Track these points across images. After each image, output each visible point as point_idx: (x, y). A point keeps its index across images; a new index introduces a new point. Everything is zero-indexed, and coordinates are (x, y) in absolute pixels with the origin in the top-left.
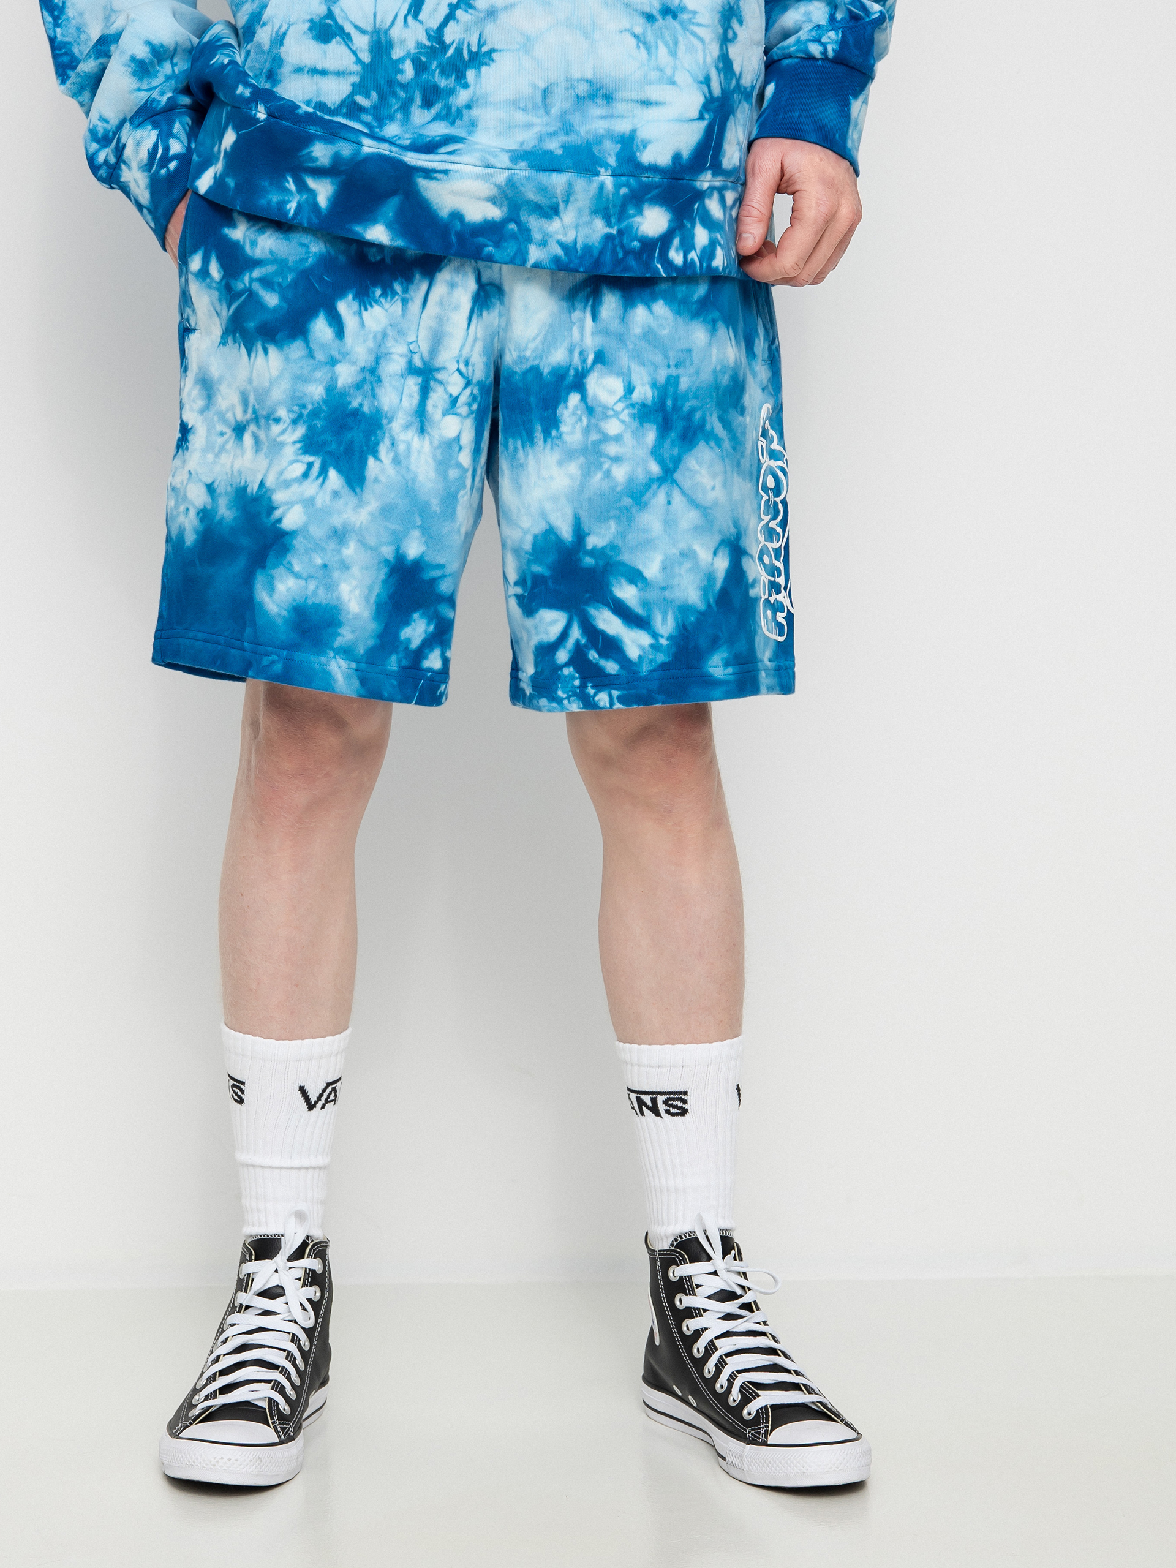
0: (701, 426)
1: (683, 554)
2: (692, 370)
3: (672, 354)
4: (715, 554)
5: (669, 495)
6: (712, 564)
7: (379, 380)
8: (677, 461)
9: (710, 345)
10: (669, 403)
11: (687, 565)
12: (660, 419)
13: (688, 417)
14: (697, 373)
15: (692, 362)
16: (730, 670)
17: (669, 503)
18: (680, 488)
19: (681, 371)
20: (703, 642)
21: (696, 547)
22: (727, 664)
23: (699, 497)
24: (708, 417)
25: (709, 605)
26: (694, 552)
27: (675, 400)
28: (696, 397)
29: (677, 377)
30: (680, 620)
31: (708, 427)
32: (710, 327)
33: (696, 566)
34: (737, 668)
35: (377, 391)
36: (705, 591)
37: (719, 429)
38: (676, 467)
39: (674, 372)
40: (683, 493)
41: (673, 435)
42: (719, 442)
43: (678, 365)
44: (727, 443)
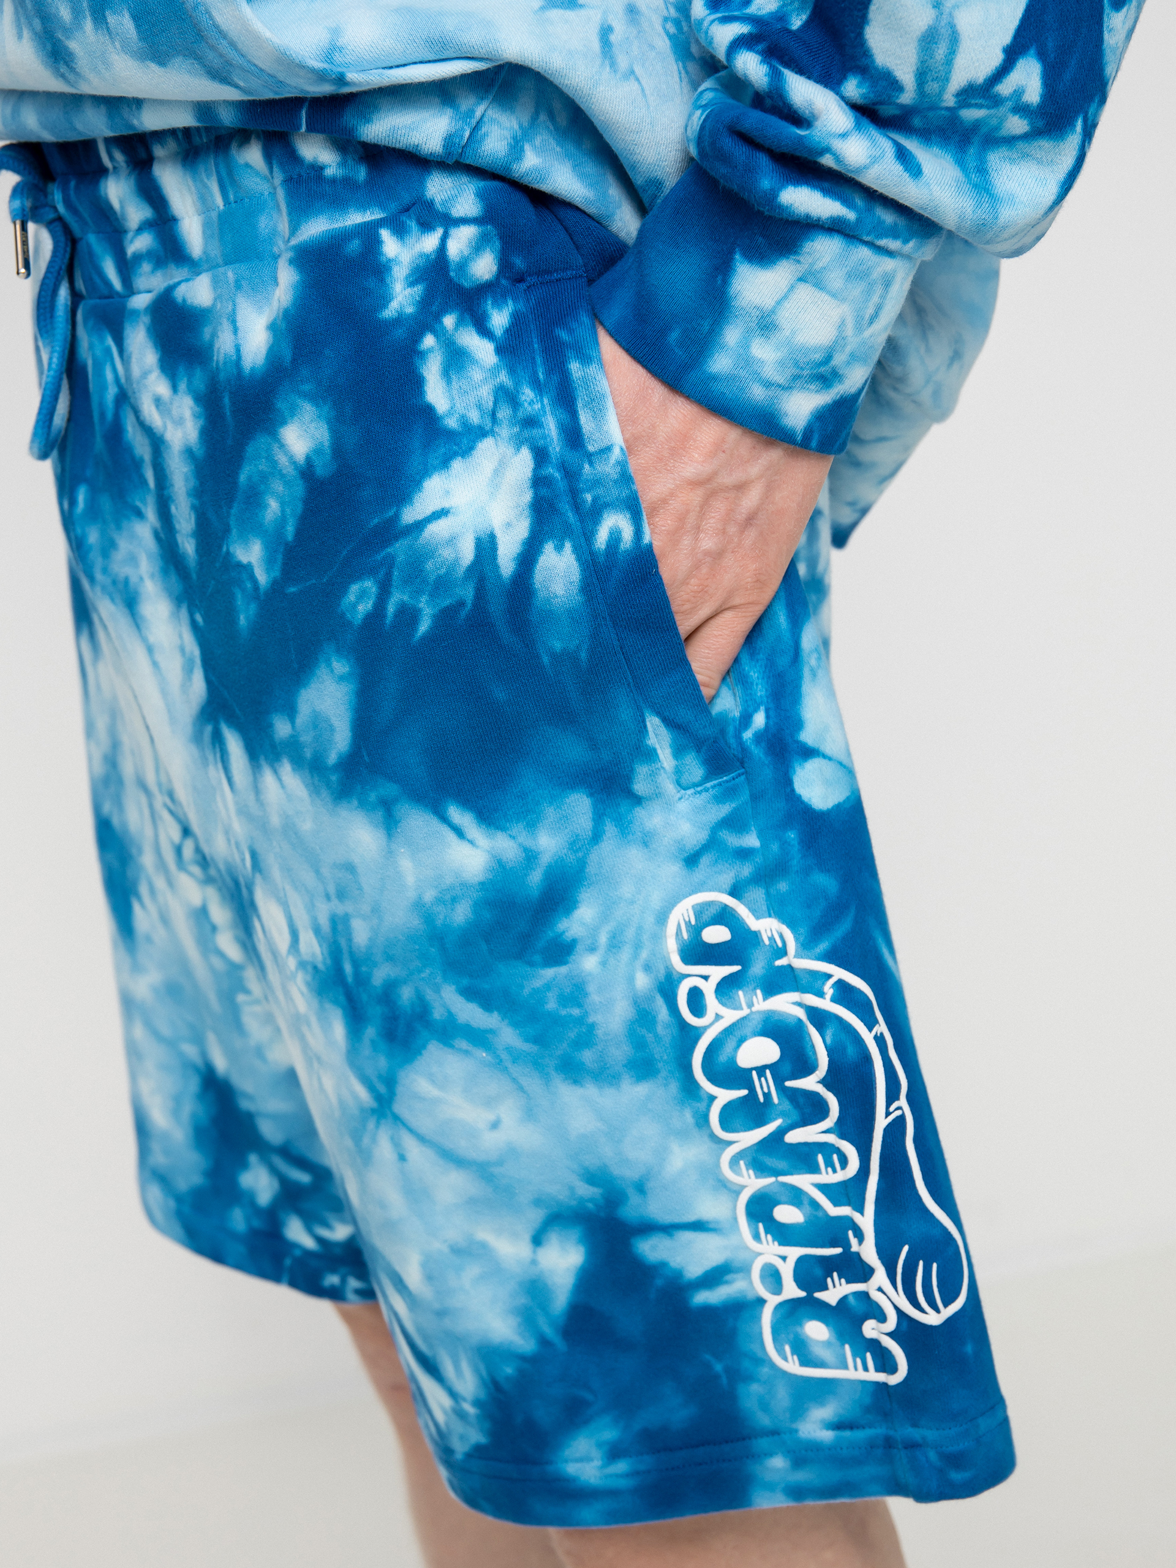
0: (422, 1013)
1: (457, 1251)
4: (537, 1240)
5: (396, 1144)
6: (534, 1262)
8: (390, 1082)
9: (390, 854)
10: (348, 968)
11: (473, 1270)
12: (342, 998)
13: (388, 995)
16: (622, 1466)
17: (402, 1158)
18: (411, 1130)
20: (543, 1414)
21: (484, 1234)
22: (614, 1453)
23: (462, 1146)
24: (430, 995)
25: (544, 1342)
26: (484, 1245)
27: (356, 964)
28: (390, 958)
29: (346, 919)
30: (484, 1373)
31: (437, 1014)
32: (380, 814)
33: (494, 1269)
34: (647, 1462)
36: (527, 1317)
37: (469, 1013)
38: (392, 1094)
40: (421, 1139)
41: (370, 1032)
42: (480, 1038)
43: (341, 895)
44: (508, 1036)
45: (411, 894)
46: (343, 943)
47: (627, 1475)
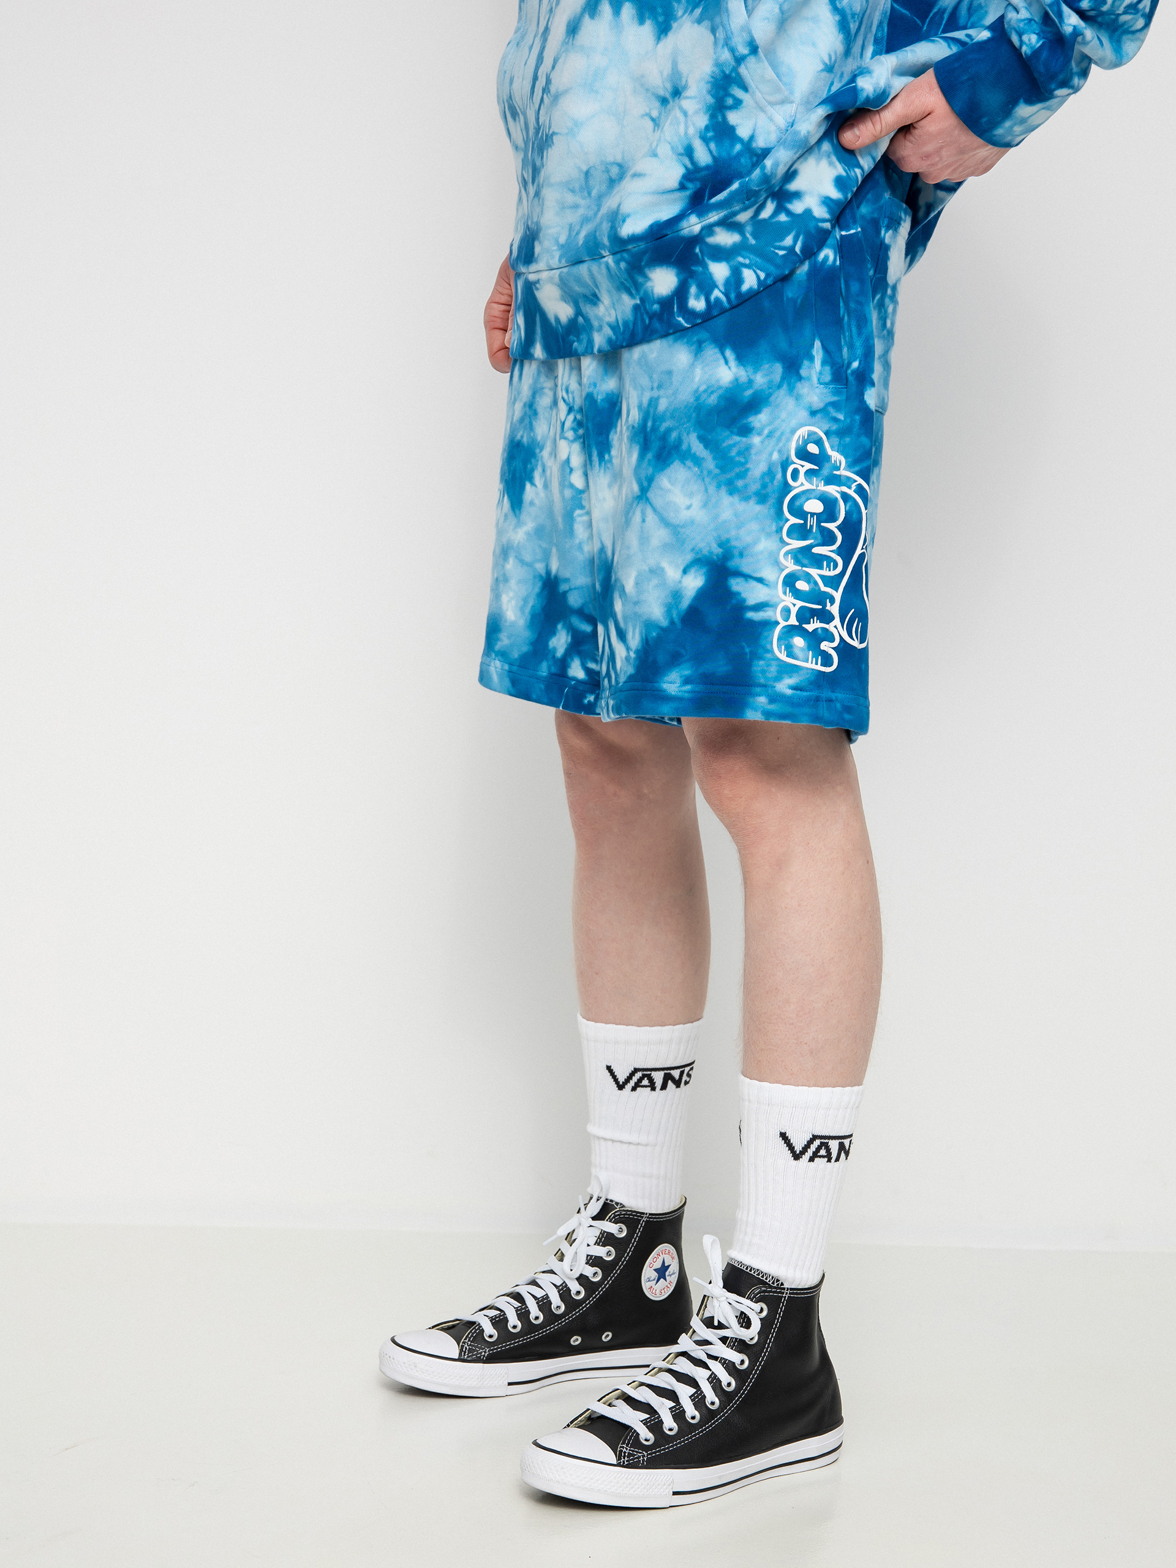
0: (677, 446)
1: (652, 571)
2: (670, 392)
3: (655, 376)
4: (685, 571)
5: (644, 515)
6: (680, 582)
7: (536, 413)
8: (650, 480)
9: (692, 366)
10: (650, 424)
11: (655, 581)
12: (642, 440)
13: (664, 437)
14: (675, 394)
15: (671, 383)
16: (688, 687)
17: (644, 520)
18: (652, 506)
19: (662, 392)
20: (661, 658)
21: (665, 564)
22: (687, 681)
23: (671, 516)
24: (684, 436)
25: (672, 622)
26: (663, 570)
27: (654, 421)
28: (672, 417)
29: (658, 398)
30: (644, 636)
31: (684, 447)
32: (694, 347)
33: (663, 583)
34: (699, 688)
35: (534, 423)
36: (669, 609)
37: (698, 448)
38: (649, 486)
39: (655, 393)
40: (655, 510)
41: (650, 455)
42: (698, 461)
43: (660, 387)
44: (710, 463)
45: (695, 386)
46: (652, 411)
47: (689, 692)
